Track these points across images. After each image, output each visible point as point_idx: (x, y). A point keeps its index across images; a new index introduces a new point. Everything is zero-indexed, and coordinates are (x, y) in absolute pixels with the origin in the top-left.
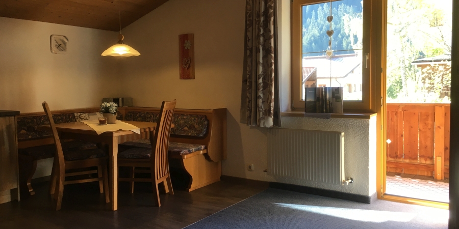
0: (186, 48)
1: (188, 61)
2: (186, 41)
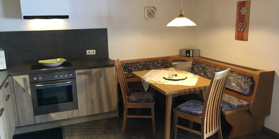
0: (242, 14)
1: (243, 25)
2: (243, 8)
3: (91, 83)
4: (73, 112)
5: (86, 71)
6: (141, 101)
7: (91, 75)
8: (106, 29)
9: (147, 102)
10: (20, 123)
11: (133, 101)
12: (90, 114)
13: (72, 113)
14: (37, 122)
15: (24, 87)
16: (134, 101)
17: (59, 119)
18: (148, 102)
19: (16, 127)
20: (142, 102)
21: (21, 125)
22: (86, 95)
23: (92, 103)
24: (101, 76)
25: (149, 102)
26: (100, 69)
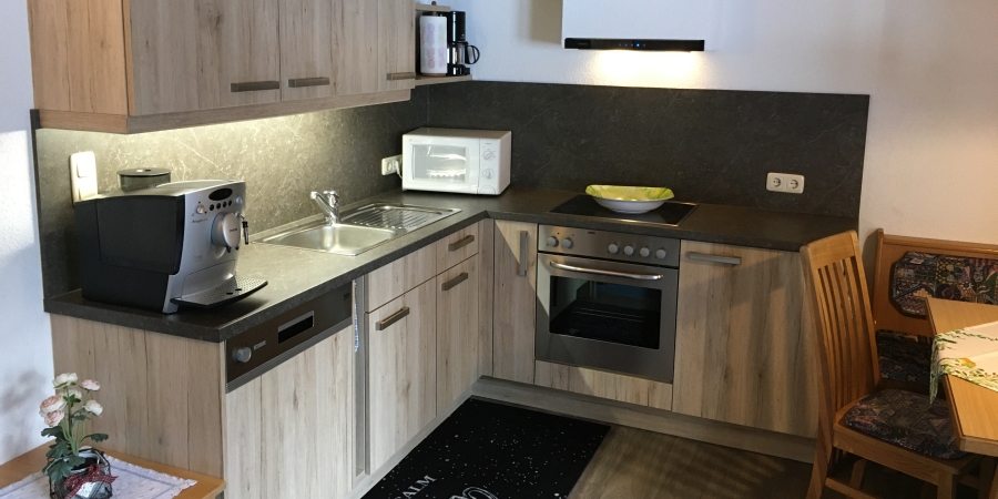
3: (733, 300)
4: (655, 387)
5: (720, 248)
6: (896, 441)
7: (736, 268)
8: (866, 98)
9: (921, 453)
10: (496, 369)
11: (859, 423)
12: (712, 415)
13: (651, 391)
14: (540, 383)
15: (518, 260)
16: (865, 425)
17: (603, 397)
18: (927, 456)
19: (483, 377)
20: (897, 445)
21: (498, 375)
22: (709, 342)
23: (727, 375)
24: (775, 282)
25: (934, 457)
26: (775, 254)
